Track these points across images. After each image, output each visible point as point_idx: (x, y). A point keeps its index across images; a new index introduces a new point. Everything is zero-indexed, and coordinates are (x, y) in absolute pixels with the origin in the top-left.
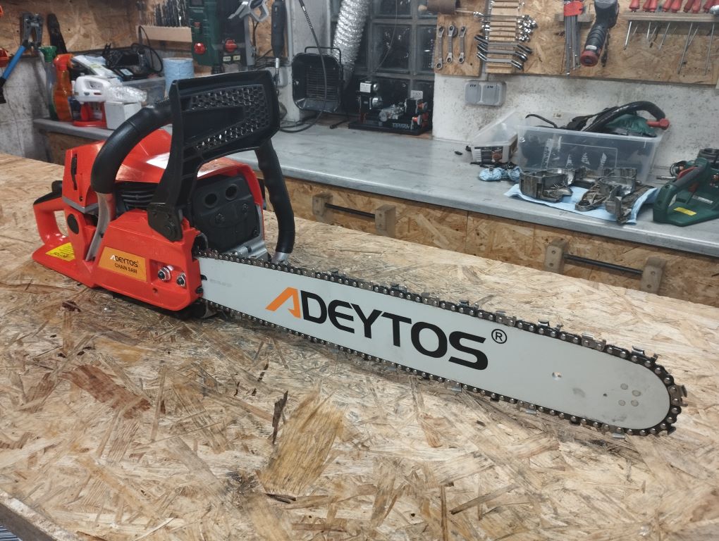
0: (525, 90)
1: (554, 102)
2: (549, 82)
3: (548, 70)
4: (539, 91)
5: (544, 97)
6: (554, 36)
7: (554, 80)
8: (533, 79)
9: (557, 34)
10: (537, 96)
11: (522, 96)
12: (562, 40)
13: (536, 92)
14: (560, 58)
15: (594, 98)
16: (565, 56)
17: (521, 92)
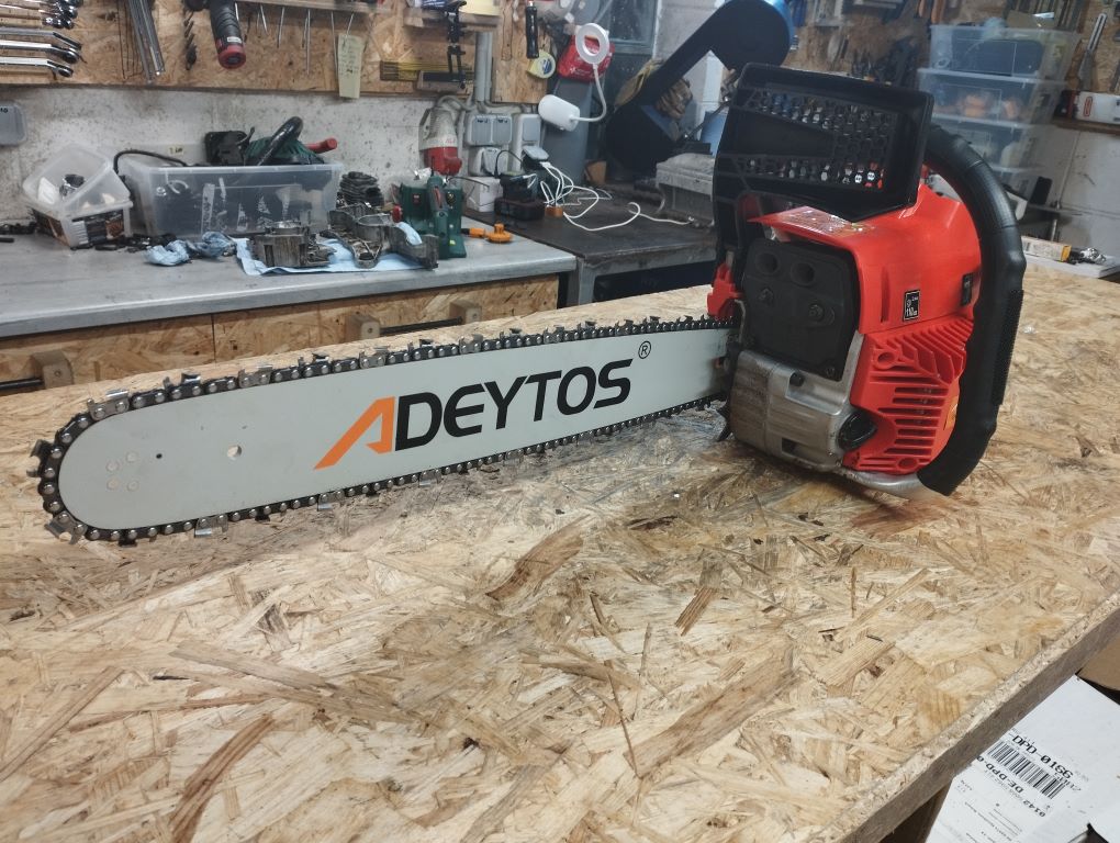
0: (57, 113)
1: (115, 130)
2: (98, 98)
3: (100, 78)
4: (86, 114)
5: (96, 122)
6: (97, 21)
7: (106, 93)
8: (68, 93)
9: (102, 17)
10: (82, 122)
11: (55, 124)
12: (113, 27)
13: (79, 115)
14: (116, 57)
15: (177, 118)
16: (125, 54)
17: (52, 117)
